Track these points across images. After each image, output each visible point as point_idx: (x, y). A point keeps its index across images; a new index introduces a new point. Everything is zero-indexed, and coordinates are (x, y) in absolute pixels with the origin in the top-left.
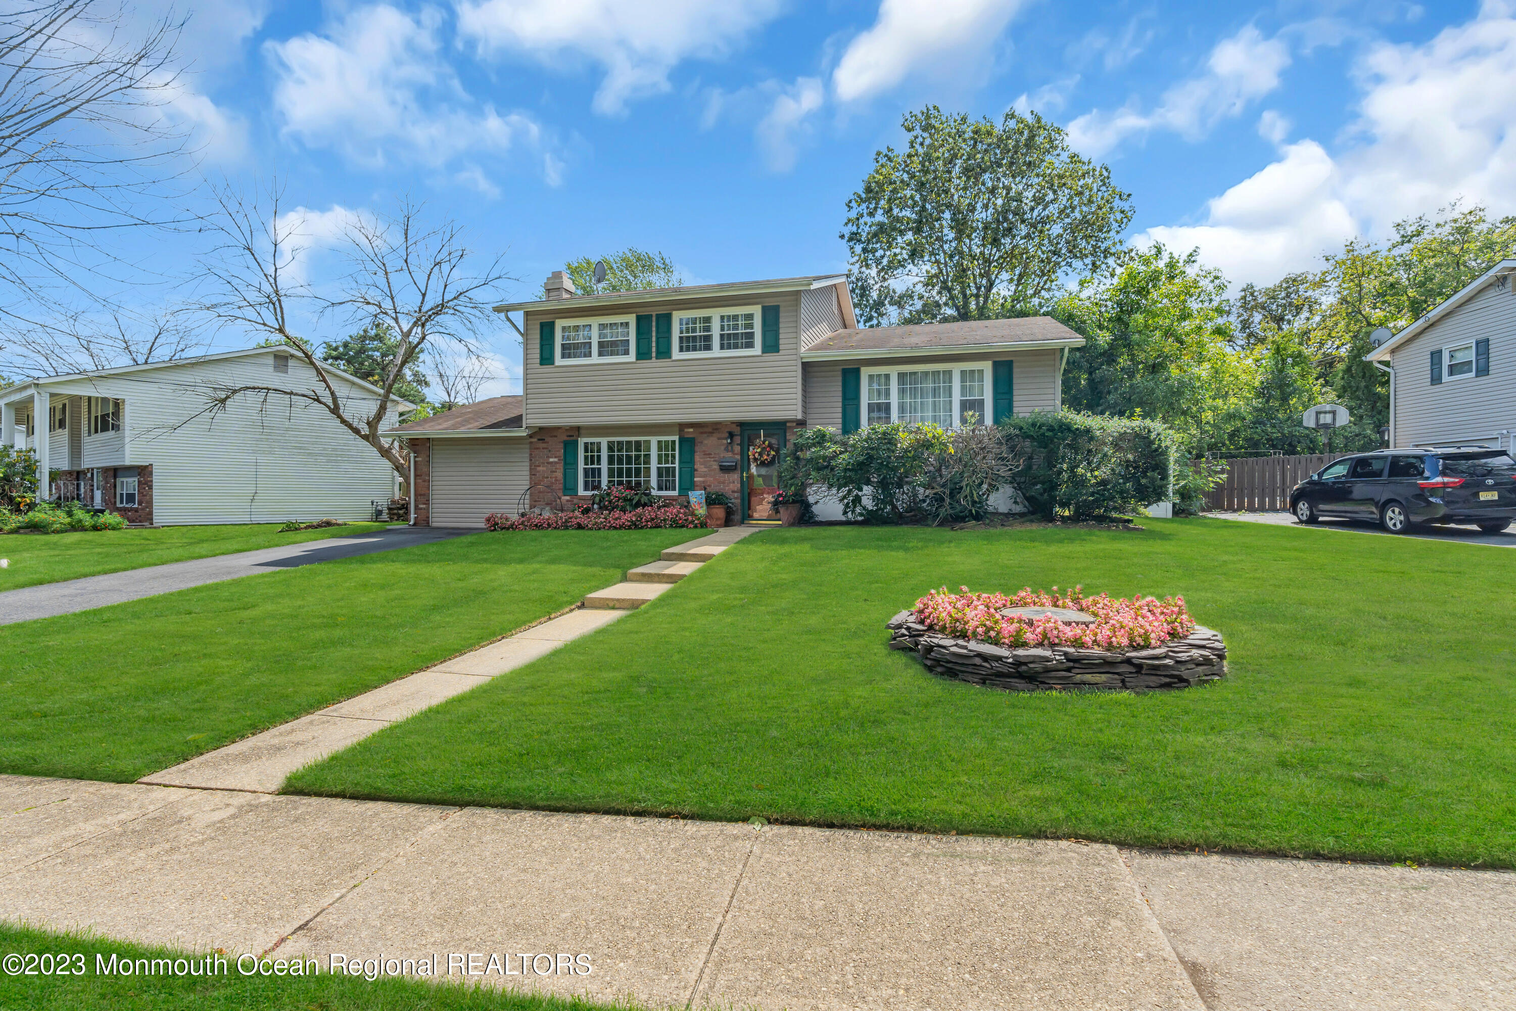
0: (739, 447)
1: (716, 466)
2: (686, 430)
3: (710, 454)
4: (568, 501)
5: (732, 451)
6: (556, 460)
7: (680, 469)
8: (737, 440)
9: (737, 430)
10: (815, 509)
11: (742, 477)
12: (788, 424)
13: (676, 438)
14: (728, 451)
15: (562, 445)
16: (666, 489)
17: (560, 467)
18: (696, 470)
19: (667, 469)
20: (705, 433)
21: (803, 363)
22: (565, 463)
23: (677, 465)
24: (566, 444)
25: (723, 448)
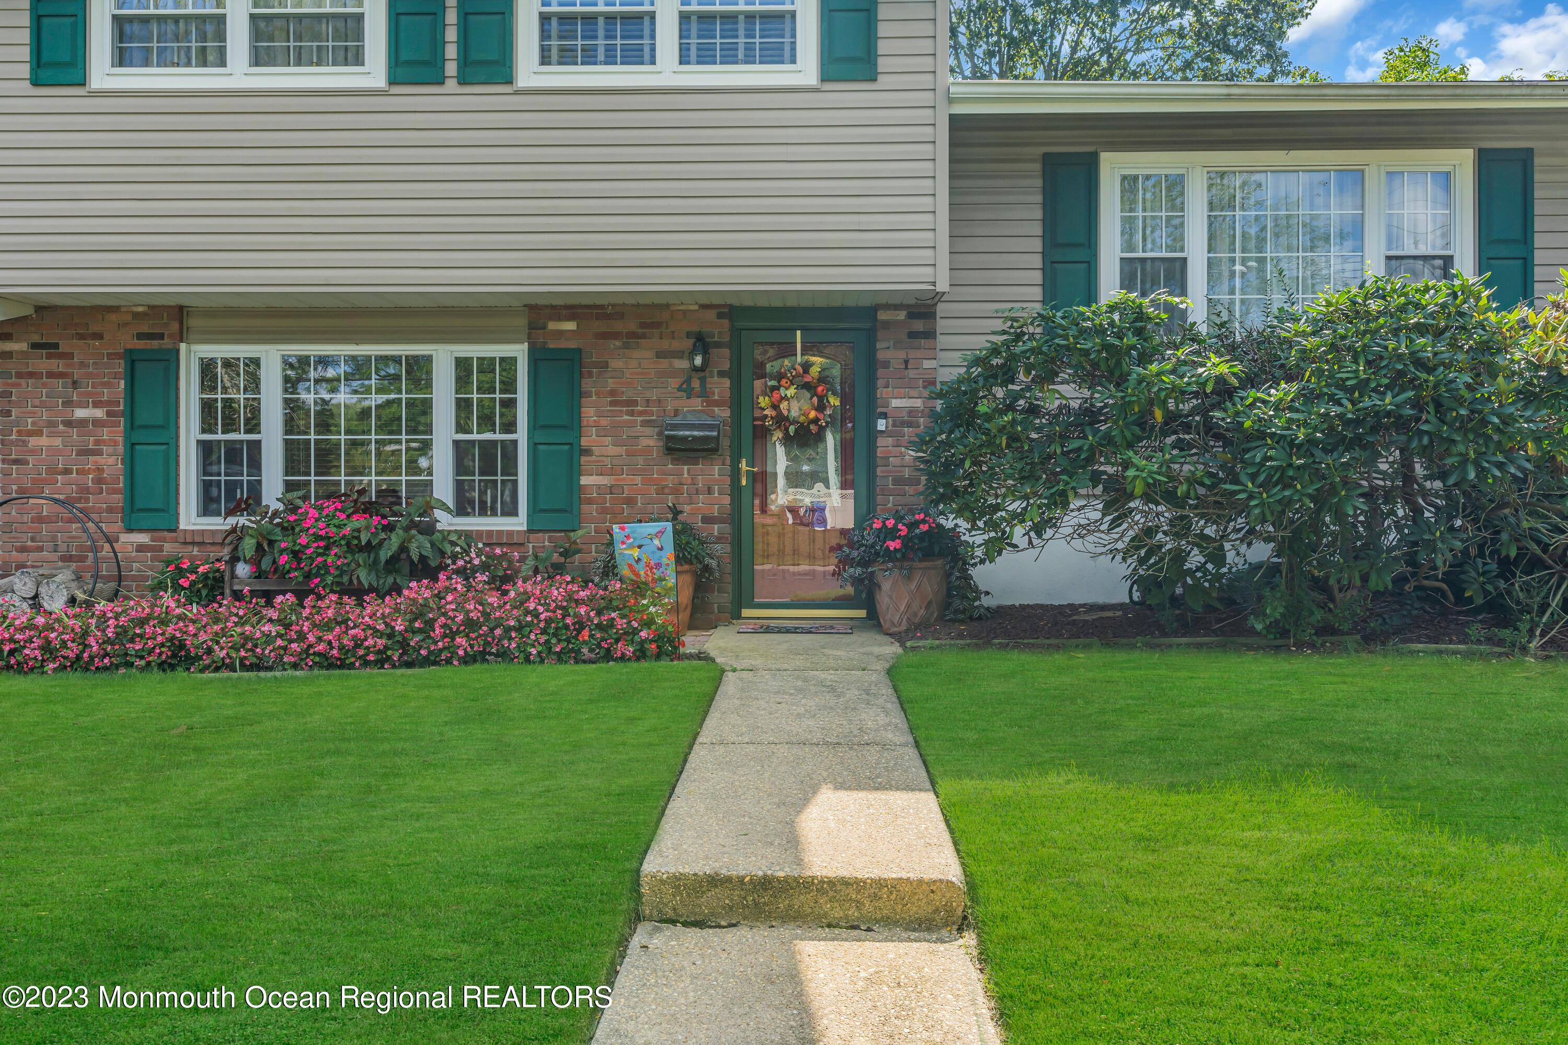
0: (727, 382)
1: (650, 441)
2: (552, 326)
3: (632, 403)
4: (141, 548)
5: (704, 394)
6: (99, 413)
7: (534, 446)
8: (723, 359)
9: (720, 330)
10: (981, 575)
11: (735, 474)
12: (882, 316)
13: (519, 351)
14: (690, 394)
15: (120, 366)
16: (483, 512)
17: (115, 435)
18: (587, 452)
19: (488, 448)
20: (615, 336)
21: (954, 120)
22: (132, 426)
23: (521, 435)
24: (133, 360)
25: (674, 383)
